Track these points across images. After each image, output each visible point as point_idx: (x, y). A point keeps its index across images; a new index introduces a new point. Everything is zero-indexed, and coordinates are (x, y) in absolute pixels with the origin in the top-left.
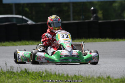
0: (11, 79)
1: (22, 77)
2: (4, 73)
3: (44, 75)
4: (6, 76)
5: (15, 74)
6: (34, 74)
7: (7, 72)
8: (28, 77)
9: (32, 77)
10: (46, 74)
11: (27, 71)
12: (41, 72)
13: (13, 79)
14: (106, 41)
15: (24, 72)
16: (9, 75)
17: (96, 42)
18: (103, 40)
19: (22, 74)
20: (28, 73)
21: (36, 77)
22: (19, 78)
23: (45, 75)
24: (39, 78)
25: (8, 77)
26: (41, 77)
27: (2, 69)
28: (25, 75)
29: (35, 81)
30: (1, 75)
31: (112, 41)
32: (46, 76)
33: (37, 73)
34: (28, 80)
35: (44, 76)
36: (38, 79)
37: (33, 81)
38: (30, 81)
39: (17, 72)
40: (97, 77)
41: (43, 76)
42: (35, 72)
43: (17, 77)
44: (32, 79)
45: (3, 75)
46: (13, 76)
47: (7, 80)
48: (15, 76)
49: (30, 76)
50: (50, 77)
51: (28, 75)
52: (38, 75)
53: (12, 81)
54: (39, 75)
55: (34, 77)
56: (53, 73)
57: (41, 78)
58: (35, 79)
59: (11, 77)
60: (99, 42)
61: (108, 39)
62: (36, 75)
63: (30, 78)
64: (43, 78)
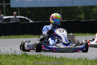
0: (15, 60)
1: (23, 58)
2: (9, 56)
3: (38, 57)
4: (10, 58)
5: (17, 57)
6: (31, 57)
7: (12, 55)
8: (27, 58)
9: (30, 58)
10: (40, 56)
11: (27, 54)
12: (37, 55)
13: (16, 60)
14: (86, 35)
15: (24, 55)
16: (13, 57)
17: (79, 36)
18: (84, 34)
19: (22, 56)
20: (27, 56)
22: (20, 59)
24: (35, 59)
25: (12, 59)
26: (37, 58)
27: (8, 53)
28: (25, 57)
29: (32, 61)
30: (8, 57)
31: (91, 35)
32: (40, 58)
33: (33, 56)
34: (27, 60)
35: (39, 58)
36: (34, 60)
37: (30, 62)
38: (28, 61)
39: (19, 55)
42: (32, 55)
43: (19, 59)
44: (30, 60)
45: (9, 57)
46: (16, 58)
47: (11, 60)
48: (17, 58)
49: (28, 58)
50: (43, 59)
51: (27, 57)
52: (34, 57)
53: (15, 61)
55: (32, 58)
56: (45, 56)
57: (36, 60)
58: (32, 60)
59: (15, 59)
60: (81, 36)
61: (87, 34)
62: (32, 57)
63: (28, 59)
64: (38, 59)
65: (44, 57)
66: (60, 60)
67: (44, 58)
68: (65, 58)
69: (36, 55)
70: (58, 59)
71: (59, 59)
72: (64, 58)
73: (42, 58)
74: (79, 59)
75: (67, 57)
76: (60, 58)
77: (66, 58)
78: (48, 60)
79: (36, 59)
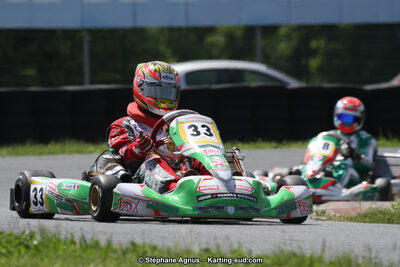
3: (35, 242)
6: (3, 241)
10: (43, 238)
12: (27, 232)
21: (12, 250)
23: (39, 244)
24: (19, 251)
26: (27, 247)
32: (43, 246)
33: (12, 237)
35: (36, 246)
36: (16, 254)
40: (200, 249)
41: (32, 247)
50: (55, 249)
52: (17, 241)
54: (20, 243)
55: (6, 247)
56: (63, 237)
57: (26, 253)
58: (9, 254)
62: (9, 242)
64: (32, 252)
65: (59, 241)
66: (129, 256)
67: (62, 247)
68: (150, 246)
69: (24, 233)
70: (119, 252)
71: (125, 253)
72: (147, 249)
73: (51, 246)
74: (207, 250)
75: (155, 243)
76: (128, 249)
77: (154, 248)
78: (76, 257)
79: (23, 250)
